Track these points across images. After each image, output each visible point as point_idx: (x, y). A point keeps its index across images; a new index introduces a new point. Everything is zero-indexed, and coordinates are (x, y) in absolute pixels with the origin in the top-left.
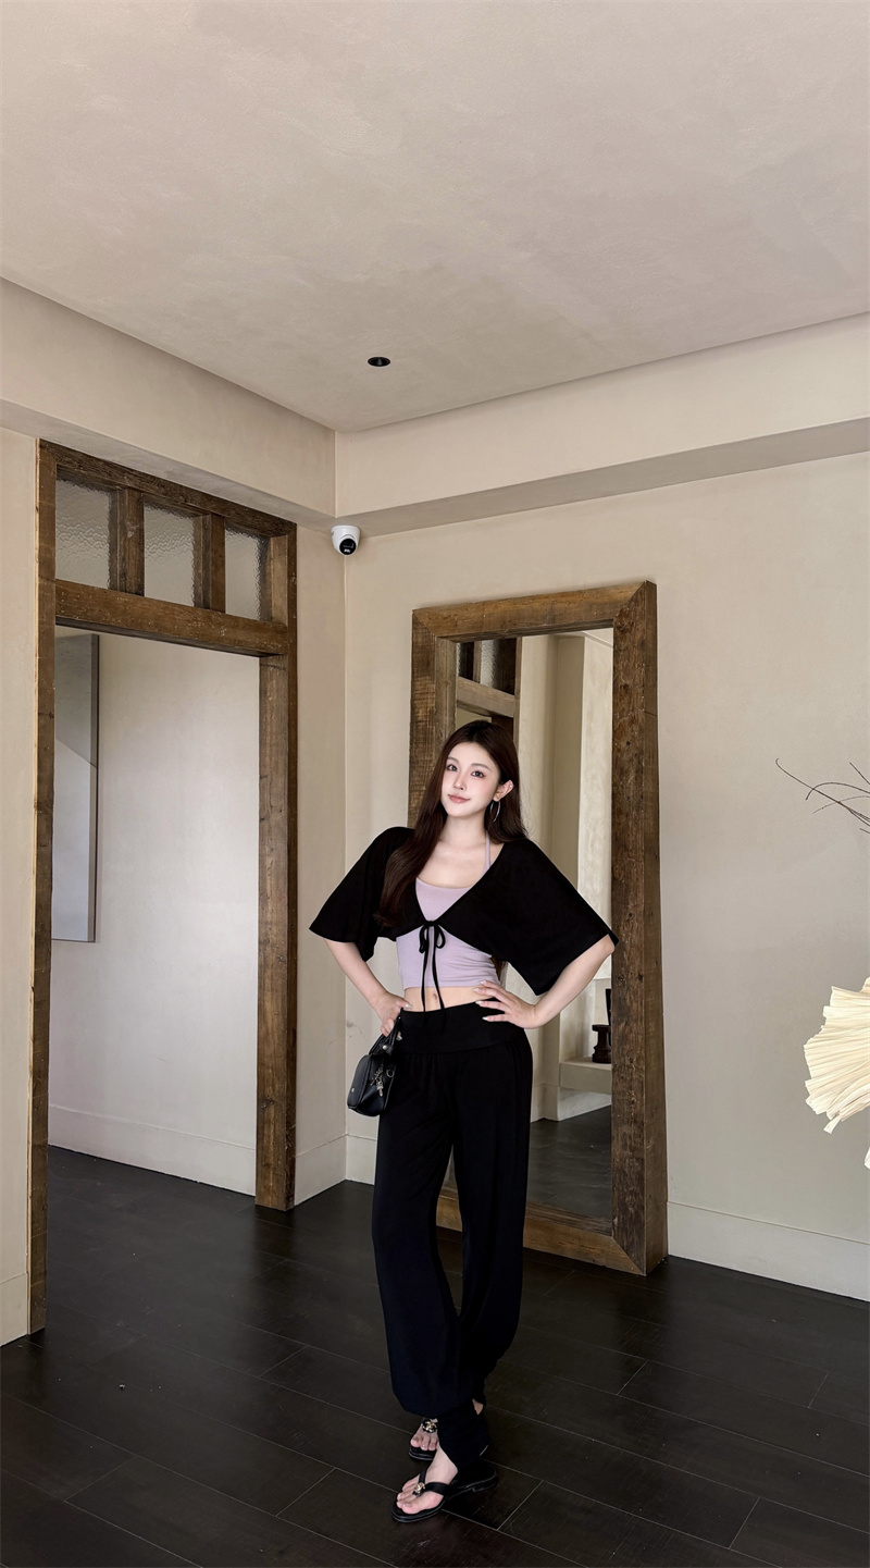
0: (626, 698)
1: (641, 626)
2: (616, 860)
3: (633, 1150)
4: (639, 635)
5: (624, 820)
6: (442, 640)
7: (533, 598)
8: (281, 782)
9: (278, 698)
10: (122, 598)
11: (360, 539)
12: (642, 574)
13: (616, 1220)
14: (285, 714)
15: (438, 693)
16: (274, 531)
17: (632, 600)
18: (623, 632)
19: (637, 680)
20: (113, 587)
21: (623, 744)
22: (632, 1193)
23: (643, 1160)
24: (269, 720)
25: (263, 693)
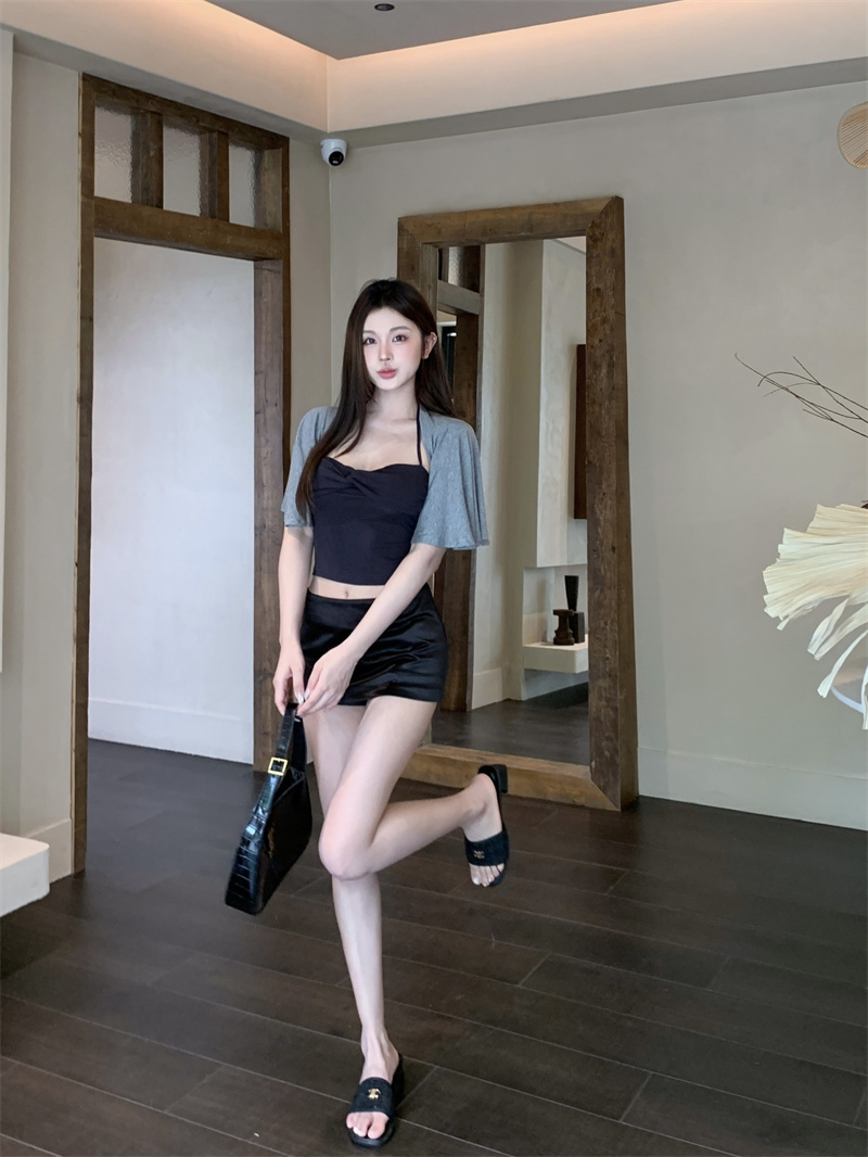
0: (599, 301)
1: (611, 236)
4: (609, 244)
6: (426, 247)
8: (276, 378)
9: (273, 298)
12: (611, 190)
14: (279, 314)
16: (270, 142)
17: (602, 212)
18: (595, 241)
19: (608, 284)
20: (132, 201)
21: (596, 342)
24: (264, 319)
25: (258, 294)
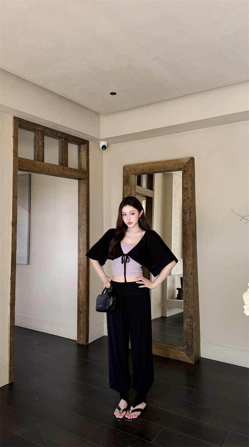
0: (186, 191)
1: (190, 170)
2: (184, 239)
3: (190, 326)
4: (190, 173)
5: (186, 227)
6: (132, 175)
7: (158, 162)
8: (85, 216)
9: (84, 192)
10: (38, 163)
11: (108, 145)
12: (190, 155)
13: (185, 347)
14: (86, 196)
15: (131, 190)
16: (82, 143)
17: (187, 163)
18: (185, 172)
19: (189, 186)
20: (35, 159)
21: (185, 205)
22: (190, 339)
23: (193, 329)
24: (81, 198)
25: (79, 190)
